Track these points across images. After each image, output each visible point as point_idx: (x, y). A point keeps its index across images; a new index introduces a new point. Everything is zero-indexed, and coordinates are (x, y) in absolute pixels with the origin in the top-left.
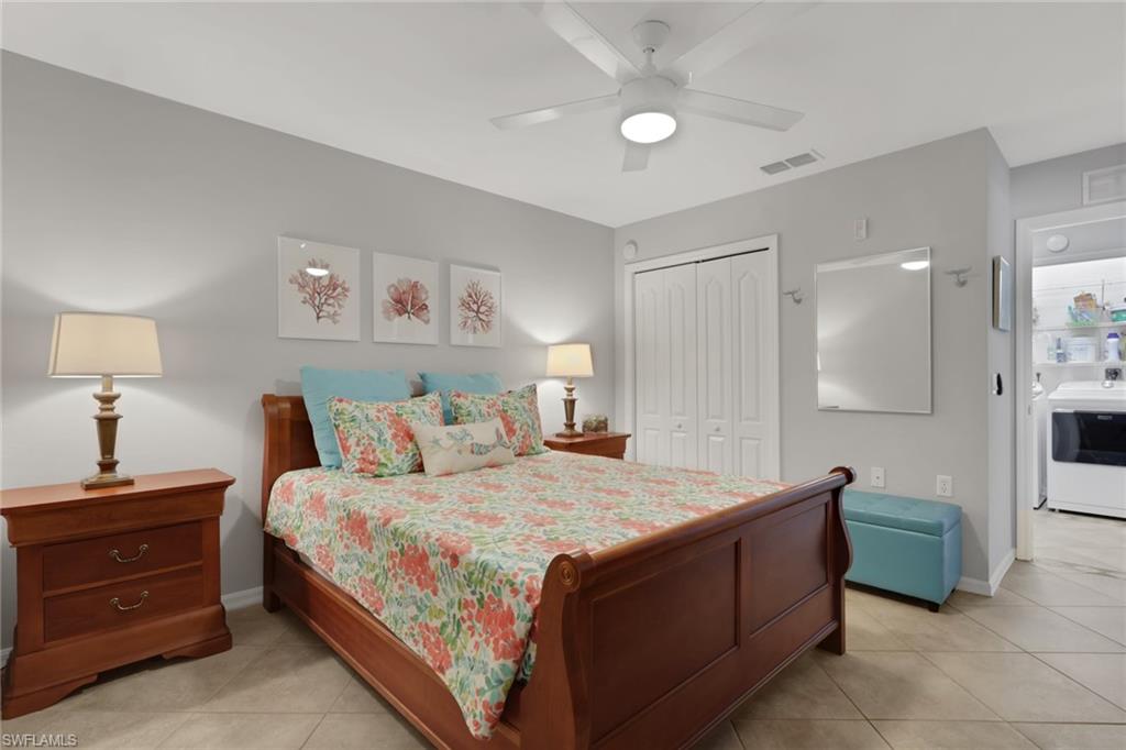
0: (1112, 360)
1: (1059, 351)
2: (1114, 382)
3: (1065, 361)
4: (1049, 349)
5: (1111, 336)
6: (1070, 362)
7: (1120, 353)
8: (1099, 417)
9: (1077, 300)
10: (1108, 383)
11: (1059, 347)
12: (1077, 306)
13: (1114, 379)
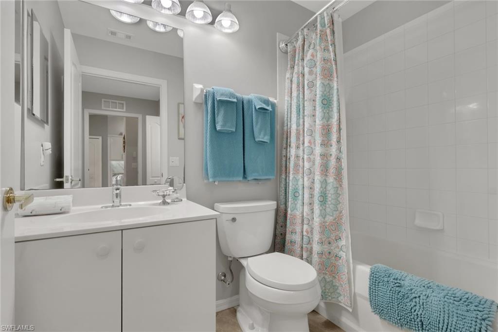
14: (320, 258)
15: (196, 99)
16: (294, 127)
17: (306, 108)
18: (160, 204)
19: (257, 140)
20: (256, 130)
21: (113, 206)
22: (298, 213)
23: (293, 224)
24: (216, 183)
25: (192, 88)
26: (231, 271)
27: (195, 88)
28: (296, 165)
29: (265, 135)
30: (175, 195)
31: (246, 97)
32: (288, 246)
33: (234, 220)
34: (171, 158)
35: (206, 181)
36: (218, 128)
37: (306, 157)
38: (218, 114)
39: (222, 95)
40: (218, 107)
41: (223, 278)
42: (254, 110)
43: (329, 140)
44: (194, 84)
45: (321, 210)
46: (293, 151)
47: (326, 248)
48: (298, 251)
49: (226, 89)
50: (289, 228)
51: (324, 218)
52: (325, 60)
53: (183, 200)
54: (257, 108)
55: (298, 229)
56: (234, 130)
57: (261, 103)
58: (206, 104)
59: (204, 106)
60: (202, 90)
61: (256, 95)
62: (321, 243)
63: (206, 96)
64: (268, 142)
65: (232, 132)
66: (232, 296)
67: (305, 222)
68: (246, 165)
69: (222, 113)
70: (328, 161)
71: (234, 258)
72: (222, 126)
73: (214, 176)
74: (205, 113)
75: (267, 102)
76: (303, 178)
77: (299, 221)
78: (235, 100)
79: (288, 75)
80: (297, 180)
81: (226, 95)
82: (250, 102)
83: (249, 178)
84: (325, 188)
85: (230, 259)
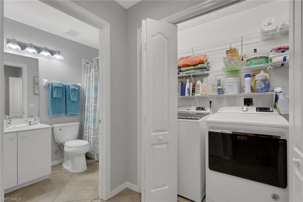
0: (247, 92)
1: (219, 87)
2: (248, 107)
3: (223, 93)
4: (213, 86)
5: (247, 76)
6: (225, 94)
7: (252, 88)
8: (238, 137)
9: (227, 52)
10: (245, 108)
11: (219, 85)
12: (228, 56)
13: (248, 105)
14: (93, 139)
15: (44, 85)
16: (87, 95)
17: (91, 89)
18: (28, 125)
19: (71, 100)
20: (71, 96)
21: (7, 127)
22: (88, 126)
23: (86, 130)
24: (53, 117)
25: (42, 81)
26: (60, 149)
27: (44, 81)
28: (87, 109)
29: (75, 98)
30: (35, 122)
31: (67, 84)
32: (84, 137)
33: (61, 129)
34: (29, 104)
35: (49, 116)
36: (54, 96)
37: (90, 106)
38: (54, 91)
39: (56, 84)
40: (54, 89)
41: (56, 152)
42: (70, 89)
43: (97, 101)
44: (44, 79)
45: (93, 124)
46: (86, 104)
47: (95, 136)
48: (87, 138)
49: (57, 81)
50: (84, 131)
51: (95, 127)
52: (96, 75)
53: (38, 123)
54: (72, 88)
55: (88, 131)
56: (61, 97)
57: (73, 87)
58: (49, 87)
59: (48, 88)
60: (47, 83)
61: (71, 83)
62: (94, 135)
63: (49, 84)
64: (77, 101)
65: (60, 98)
66: (61, 159)
67: (90, 129)
68: (67, 109)
69: (56, 91)
70: (96, 108)
71: (61, 143)
72: (56, 96)
73: (53, 114)
74: (48, 90)
75: (76, 86)
76: (89, 114)
77: (88, 129)
78: (62, 86)
79: (86, 76)
80: (88, 114)
81: (58, 84)
82: (69, 86)
83: (68, 114)
84: (95, 117)
85: (59, 144)
